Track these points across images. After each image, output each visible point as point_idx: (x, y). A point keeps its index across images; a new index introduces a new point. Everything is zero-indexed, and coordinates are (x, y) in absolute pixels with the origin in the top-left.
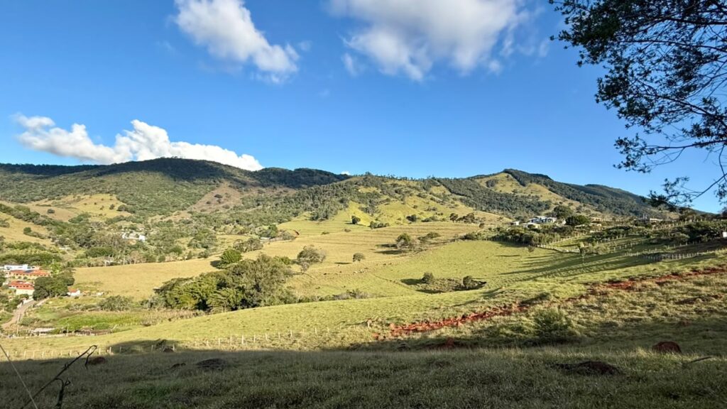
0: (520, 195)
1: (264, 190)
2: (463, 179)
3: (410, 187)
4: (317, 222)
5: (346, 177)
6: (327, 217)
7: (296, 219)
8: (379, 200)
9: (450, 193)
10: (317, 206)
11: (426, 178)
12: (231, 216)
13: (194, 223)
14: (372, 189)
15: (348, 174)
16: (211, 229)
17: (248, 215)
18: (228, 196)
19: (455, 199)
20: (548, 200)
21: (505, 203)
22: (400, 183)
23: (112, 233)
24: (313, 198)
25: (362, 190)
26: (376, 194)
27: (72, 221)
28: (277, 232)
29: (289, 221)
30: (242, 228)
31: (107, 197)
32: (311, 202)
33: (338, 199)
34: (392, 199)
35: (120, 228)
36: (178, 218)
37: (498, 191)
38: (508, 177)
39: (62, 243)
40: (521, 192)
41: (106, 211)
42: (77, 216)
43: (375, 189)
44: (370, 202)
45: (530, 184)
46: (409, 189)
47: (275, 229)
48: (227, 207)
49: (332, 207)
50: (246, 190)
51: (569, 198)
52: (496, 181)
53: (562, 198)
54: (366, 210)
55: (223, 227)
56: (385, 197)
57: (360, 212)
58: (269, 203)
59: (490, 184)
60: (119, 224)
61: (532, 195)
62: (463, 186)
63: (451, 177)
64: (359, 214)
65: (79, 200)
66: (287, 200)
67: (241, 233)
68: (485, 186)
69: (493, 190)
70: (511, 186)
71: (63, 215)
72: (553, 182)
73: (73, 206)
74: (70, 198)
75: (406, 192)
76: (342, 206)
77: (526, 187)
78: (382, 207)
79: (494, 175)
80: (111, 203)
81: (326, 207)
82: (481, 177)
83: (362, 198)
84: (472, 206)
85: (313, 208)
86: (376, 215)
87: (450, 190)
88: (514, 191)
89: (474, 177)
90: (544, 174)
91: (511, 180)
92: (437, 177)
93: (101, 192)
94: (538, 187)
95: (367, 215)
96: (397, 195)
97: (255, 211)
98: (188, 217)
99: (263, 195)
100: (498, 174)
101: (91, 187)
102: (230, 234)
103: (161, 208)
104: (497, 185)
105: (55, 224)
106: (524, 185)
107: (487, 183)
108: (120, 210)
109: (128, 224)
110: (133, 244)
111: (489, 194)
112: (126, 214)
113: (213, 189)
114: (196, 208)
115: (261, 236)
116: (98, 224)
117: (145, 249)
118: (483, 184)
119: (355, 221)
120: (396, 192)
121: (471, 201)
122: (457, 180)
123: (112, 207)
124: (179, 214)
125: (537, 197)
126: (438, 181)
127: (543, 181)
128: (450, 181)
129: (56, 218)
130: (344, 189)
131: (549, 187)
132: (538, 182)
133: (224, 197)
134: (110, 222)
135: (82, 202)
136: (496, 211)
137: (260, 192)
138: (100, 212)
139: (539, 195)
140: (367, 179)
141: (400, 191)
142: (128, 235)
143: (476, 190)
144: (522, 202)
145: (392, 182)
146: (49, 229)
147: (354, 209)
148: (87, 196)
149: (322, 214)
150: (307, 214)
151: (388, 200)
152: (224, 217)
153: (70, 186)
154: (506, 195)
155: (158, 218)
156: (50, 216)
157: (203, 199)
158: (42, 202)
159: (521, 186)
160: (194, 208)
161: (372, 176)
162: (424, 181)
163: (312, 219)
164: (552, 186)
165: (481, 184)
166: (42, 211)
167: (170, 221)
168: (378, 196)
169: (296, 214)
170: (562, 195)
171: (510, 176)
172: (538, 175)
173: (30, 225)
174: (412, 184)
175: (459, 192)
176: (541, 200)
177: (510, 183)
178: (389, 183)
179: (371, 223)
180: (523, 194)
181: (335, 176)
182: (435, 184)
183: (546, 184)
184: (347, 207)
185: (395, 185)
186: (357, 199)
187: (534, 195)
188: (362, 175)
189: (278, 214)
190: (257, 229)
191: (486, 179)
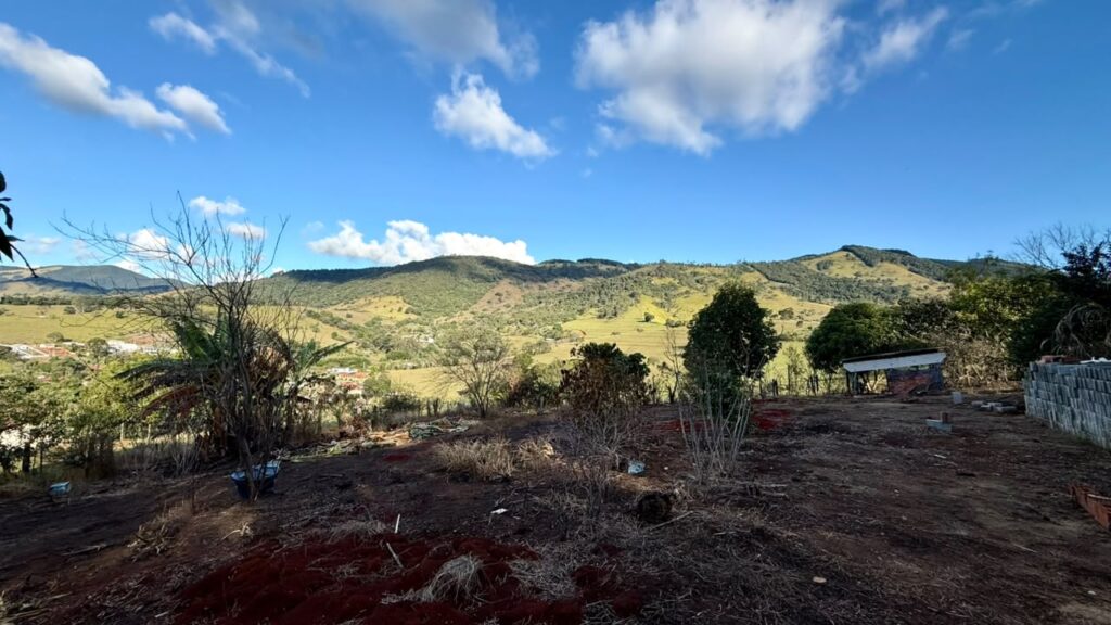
0: (864, 279)
1: (545, 285)
2: (785, 262)
3: (714, 275)
4: (605, 320)
5: (636, 266)
6: (615, 315)
7: (581, 317)
8: (676, 292)
9: (766, 280)
10: (604, 302)
11: (734, 263)
12: (513, 315)
13: (478, 325)
14: (668, 280)
15: (639, 262)
16: (494, 330)
17: (531, 314)
18: (509, 294)
19: (774, 288)
20: (906, 283)
21: (842, 289)
22: (701, 270)
23: (405, 336)
24: (600, 293)
25: (656, 281)
26: (672, 285)
27: (367, 324)
28: (562, 332)
29: (575, 319)
30: (525, 328)
31: (394, 299)
32: (597, 298)
33: (628, 293)
34: (692, 291)
35: (410, 330)
36: (462, 319)
37: (833, 275)
38: (847, 256)
39: (365, 347)
40: (867, 274)
41: (395, 313)
42: (370, 319)
43: (671, 279)
44: (666, 295)
45: (879, 264)
46: (713, 278)
47: (559, 328)
48: (508, 306)
49: (622, 303)
50: (527, 287)
51: (939, 280)
52: (831, 262)
53: (928, 280)
54: (662, 305)
55: (506, 328)
56: (684, 289)
57: (655, 307)
58: (552, 300)
59: (822, 267)
60: (409, 326)
61: (882, 278)
62: (784, 270)
63: (768, 260)
64: (654, 311)
65: (370, 303)
66: (571, 296)
67: (525, 334)
68: (815, 269)
69: (826, 274)
70: (853, 267)
71: (359, 319)
72: (915, 259)
73: (365, 309)
74: (362, 301)
75: (710, 282)
76: (633, 300)
77: (875, 268)
78: (680, 301)
79: (827, 254)
80: (399, 305)
81: (614, 303)
82: (809, 257)
83: (655, 290)
84: (797, 295)
85: (600, 304)
86: (673, 311)
87: (767, 277)
88: (857, 275)
89: (799, 259)
90: (903, 249)
91: (853, 259)
92: (749, 260)
93: (388, 295)
94: (892, 266)
95: (662, 311)
96: (699, 286)
97: (537, 310)
98: (471, 318)
99: (544, 291)
100: (834, 252)
101: (379, 290)
102: (513, 335)
103: (444, 309)
104: (831, 267)
105: (355, 328)
106: (871, 265)
107: (818, 265)
108: (407, 312)
109: (415, 327)
110: (424, 347)
111: (820, 279)
112: (413, 317)
113: (493, 287)
114: (478, 308)
115: (545, 336)
116: (390, 327)
117: (437, 352)
118: (812, 266)
119: (648, 319)
120: (697, 282)
121: (796, 289)
122: (777, 263)
123: (400, 310)
124: (462, 315)
125: (889, 280)
126: (752, 266)
127: (900, 258)
128: (768, 265)
129: (354, 321)
130: (635, 282)
131: (909, 266)
132: (892, 261)
133: (505, 294)
134: (400, 324)
135: (373, 306)
136: (829, 300)
137: (541, 288)
138: (389, 315)
139: (893, 278)
140: (661, 269)
141: (702, 280)
142: (418, 337)
143: (803, 275)
144: (867, 289)
145: (692, 270)
146: (351, 333)
147: (647, 305)
148: (377, 299)
149: (610, 311)
150: (594, 311)
151: (687, 292)
152: (507, 316)
153: (361, 289)
154: (845, 280)
155: (442, 320)
156: (349, 320)
157: (484, 298)
158: (339, 307)
159: (868, 268)
160: (475, 308)
161: (667, 264)
162: (732, 266)
163: (600, 317)
164: (913, 265)
165: (810, 267)
166: (342, 315)
167: (454, 323)
168: (675, 288)
169: (581, 312)
170: (928, 275)
171: (851, 254)
172: (892, 251)
173: (335, 329)
174: (717, 271)
175: (779, 279)
176: (895, 285)
177: (852, 264)
178: (689, 271)
179: (668, 320)
180: (868, 278)
181: (624, 265)
182: (746, 270)
183: (904, 263)
184: (638, 302)
185: (695, 274)
186: (650, 292)
187: (885, 278)
188: (655, 264)
189: (562, 312)
190: (541, 330)
191: (817, 261)
